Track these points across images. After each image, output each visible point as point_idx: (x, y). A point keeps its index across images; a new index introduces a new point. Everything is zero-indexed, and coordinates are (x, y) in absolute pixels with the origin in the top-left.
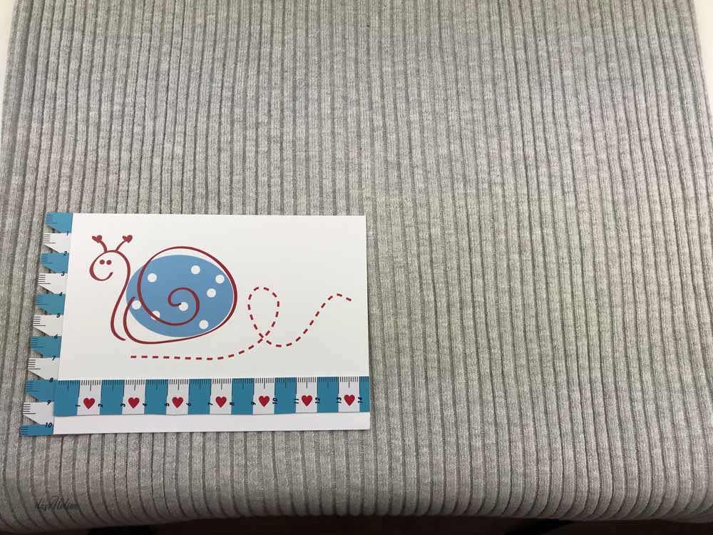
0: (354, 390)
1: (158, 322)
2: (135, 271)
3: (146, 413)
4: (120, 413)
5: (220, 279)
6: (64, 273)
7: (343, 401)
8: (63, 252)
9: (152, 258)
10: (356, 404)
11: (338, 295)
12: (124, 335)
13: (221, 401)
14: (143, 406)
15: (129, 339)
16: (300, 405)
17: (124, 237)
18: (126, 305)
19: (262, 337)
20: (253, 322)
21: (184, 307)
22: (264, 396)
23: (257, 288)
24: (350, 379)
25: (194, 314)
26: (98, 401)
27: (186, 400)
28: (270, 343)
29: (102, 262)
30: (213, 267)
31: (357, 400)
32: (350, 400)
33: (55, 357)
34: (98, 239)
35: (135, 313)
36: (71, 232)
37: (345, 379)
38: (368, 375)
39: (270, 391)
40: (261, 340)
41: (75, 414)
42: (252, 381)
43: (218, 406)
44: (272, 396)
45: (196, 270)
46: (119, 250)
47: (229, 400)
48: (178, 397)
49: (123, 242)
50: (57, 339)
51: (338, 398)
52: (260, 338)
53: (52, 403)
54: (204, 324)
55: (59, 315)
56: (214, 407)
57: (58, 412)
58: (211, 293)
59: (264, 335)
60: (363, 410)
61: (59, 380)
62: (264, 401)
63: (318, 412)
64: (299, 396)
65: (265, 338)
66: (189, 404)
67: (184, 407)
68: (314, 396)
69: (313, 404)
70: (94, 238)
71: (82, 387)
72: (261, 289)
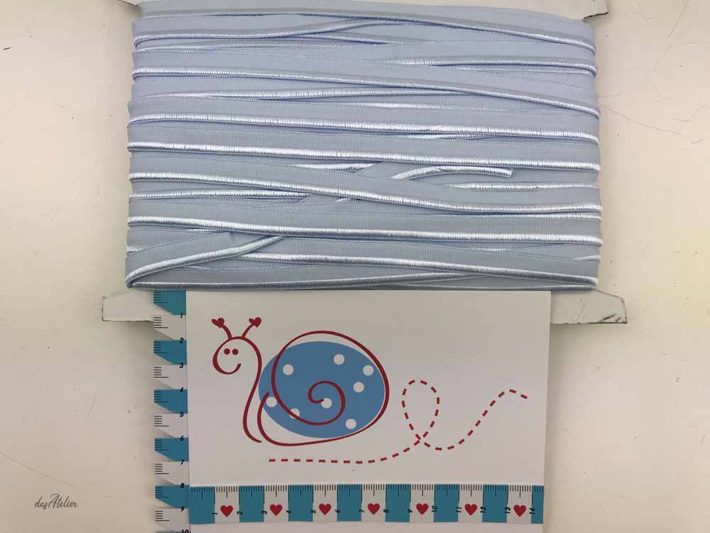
0: (526, 500)
1: (298, 421)
2: (268, 362)
3: (290, 520)
4: (262, 520)
5: (368, 370)
6: (182, 364)
7: (512, 511)
8: (179, 339)
9: (286, 346)
10: (527, 515)
11: (511, 391)
12: (258, 435)
13: (374, 508)
14: (287, 514)
15: (265, 440)
16: (463, 513)
17: (251, 320)
18: (260, 402)
19: (419, 438)
20: (409, 422)
21: (327, 403)
22: (422, 504)
23: (413, 381)
24: (520, 489)
25: (338, 412)
26: (236, 508)
27: (334, 507)
28: (428, 446)
29: (227, 352)
30: (360, 356)
31: (528, 510)
32: (520, 510)
33: (183, 461)
34: (219, 323)
35: (270, 411)
36: (185, 314)
37: (515, 488)
38: (543, 485)
39: (429, 498)
40: (418, 442)
41: (213, 522)
42: (407, 488)
43: (371, 514)
44: (431, 503)
45: (339, 359)
46: (246, 337)
47: (383, 506)
48: (325, 504)
49: (251, 326)
50: (183, 441)
51: (506, 508)
52: (417, 439)
53: (185, 510)
54: (351, 424)
55: (182, 414)
56: (367, 513)
57: (194, 520)
58: (359, 387)
59: (421, 437)
60: (533, 522)
61: (191, 486)
62: (422, 508)
63: (484, 520)
64: (462, 504)
65: (423, 440)
66: (338, 511)
67: (332, 513)
68: (480, 504)
69: (478, 513)
70: (214, 321)
71: (217, 494)
72: (418, 383)
